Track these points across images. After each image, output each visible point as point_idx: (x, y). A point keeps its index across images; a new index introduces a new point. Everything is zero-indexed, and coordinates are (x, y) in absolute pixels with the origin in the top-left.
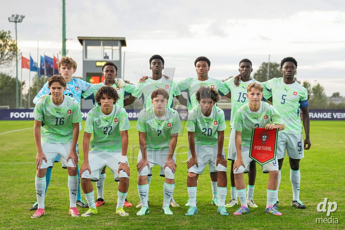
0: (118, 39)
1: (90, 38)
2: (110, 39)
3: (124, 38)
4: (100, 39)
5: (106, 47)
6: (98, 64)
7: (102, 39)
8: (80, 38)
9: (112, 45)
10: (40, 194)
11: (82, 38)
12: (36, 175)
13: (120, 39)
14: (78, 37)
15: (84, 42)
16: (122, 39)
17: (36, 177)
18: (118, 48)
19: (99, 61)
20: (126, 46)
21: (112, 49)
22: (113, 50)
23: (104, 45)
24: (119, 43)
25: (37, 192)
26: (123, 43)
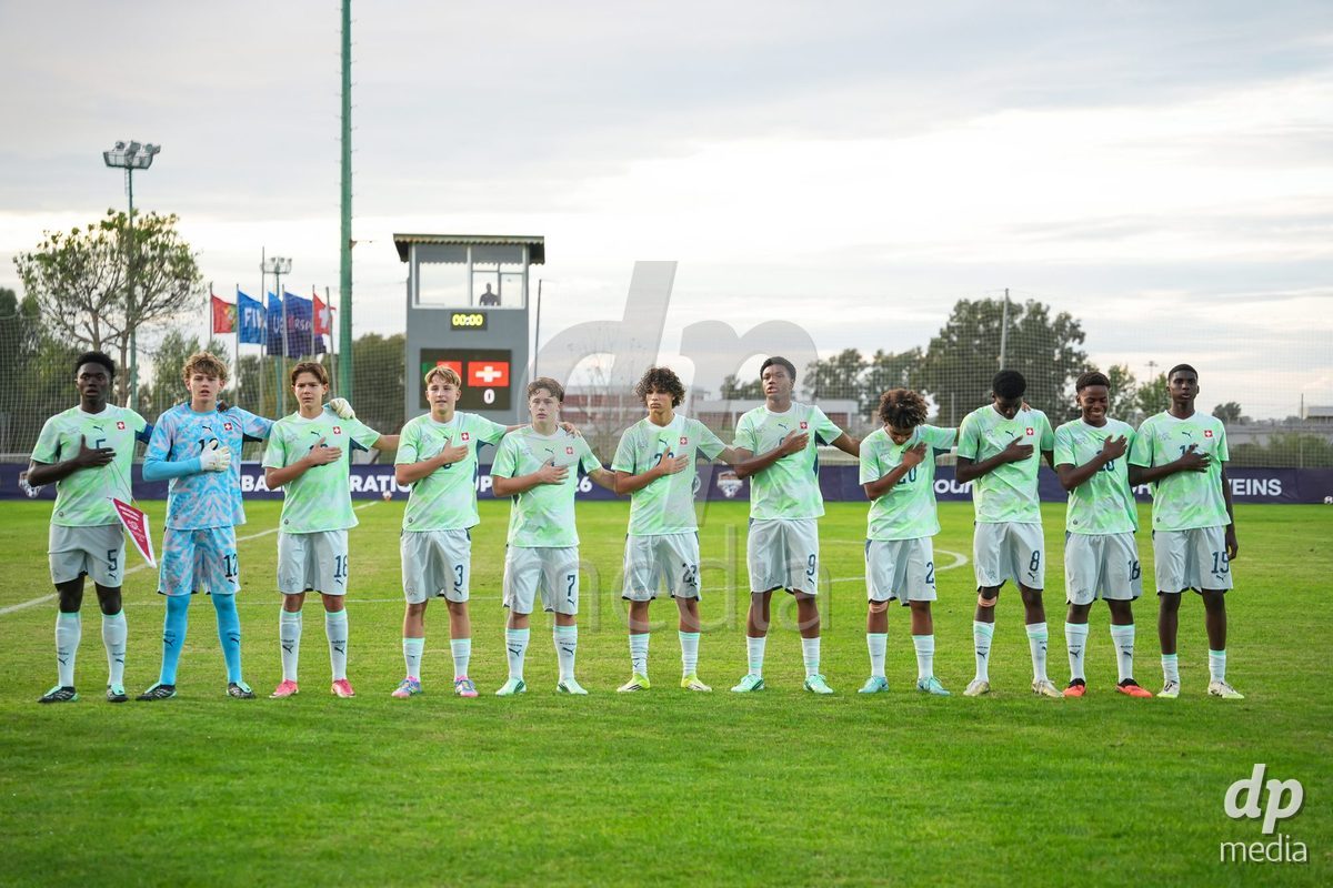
0: (523, 241)
1: (434, 240)
2: (497, 241)
3: (543, 238)
4: (465, 240)
5: (477, 266)
6: (458, 320)
7: (472, 240)
8: (401, 240)
9: (498, 259)
10: (288, 648)
11: (408, 240)
12: (282, 607)
13: (529, 241)
14: (395, 235)
15: (413, 252)
16: (535, 242)
17: (282, 611)
18: (520, 268)
19: (460, 312)
20: (543, 263)
21: (498, 271)
22: (500, 275)
23: (475, 260)
24: (525, 254)
25: (282, 643)
26: (536, 252)
